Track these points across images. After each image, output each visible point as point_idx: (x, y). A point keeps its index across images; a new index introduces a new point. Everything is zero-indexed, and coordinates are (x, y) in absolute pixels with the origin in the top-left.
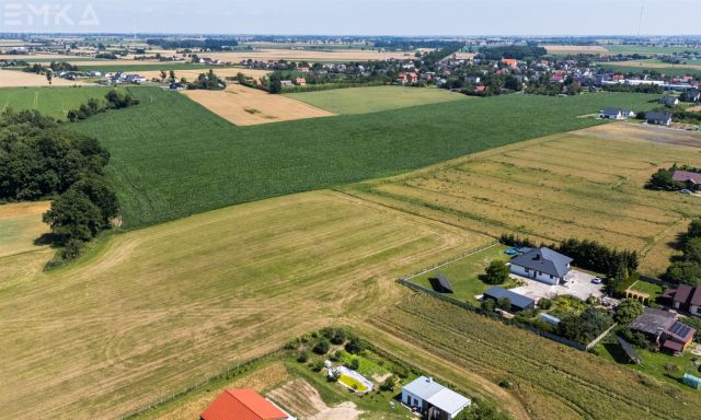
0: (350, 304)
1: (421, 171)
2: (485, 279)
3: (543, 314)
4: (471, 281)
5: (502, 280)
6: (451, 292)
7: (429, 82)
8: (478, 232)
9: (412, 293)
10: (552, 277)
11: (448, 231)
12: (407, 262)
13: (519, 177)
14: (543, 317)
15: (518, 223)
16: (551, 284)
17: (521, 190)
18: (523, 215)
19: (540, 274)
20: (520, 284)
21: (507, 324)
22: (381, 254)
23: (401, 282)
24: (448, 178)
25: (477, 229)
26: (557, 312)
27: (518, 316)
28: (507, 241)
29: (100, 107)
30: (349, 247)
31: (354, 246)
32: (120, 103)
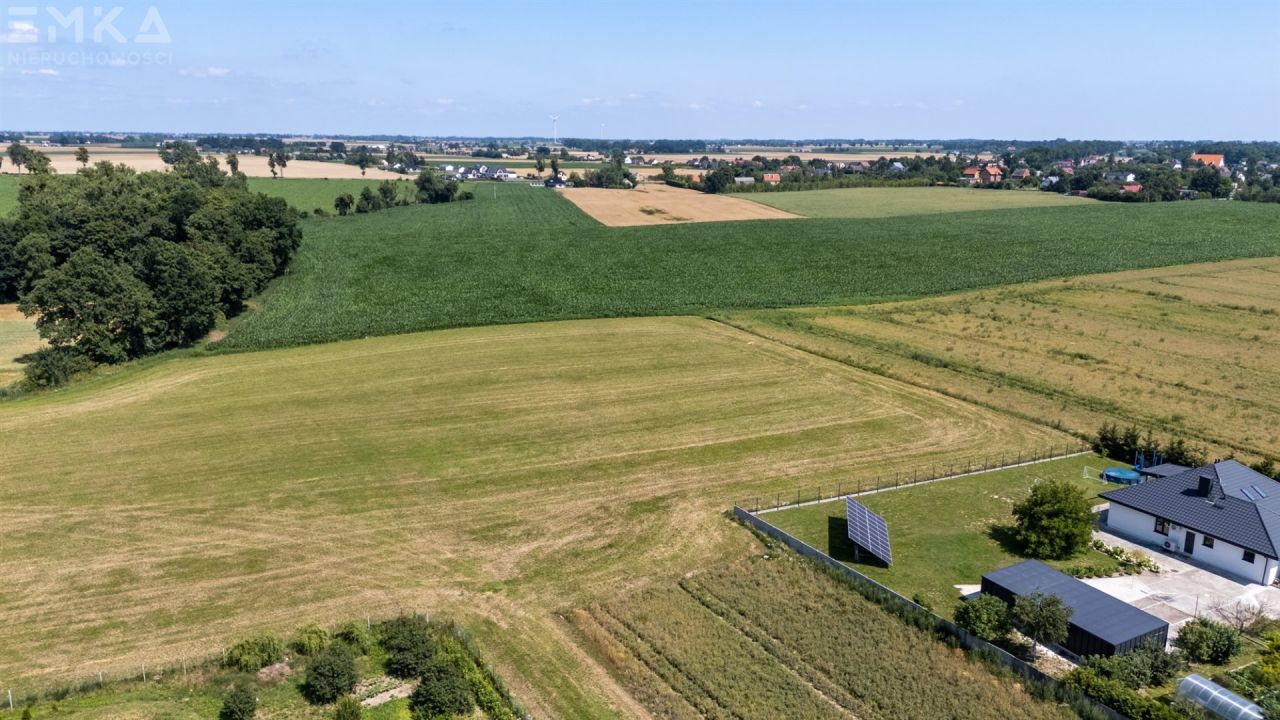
0: (550, 559)
1: (939, 299)
2: (1010, 541)
3: (1198, 680)
4: (962, 540)
5: (1068, 547)
6: (883, 564)
7: (1025, 182)
8: (1038, 421)
9: (754, 548)
10: (1249, 557)
11: (949, 412)
12: (792, 472)
13: (1194, 320)
14: (1195, 692)
15: (1163, 409)
16: (1244, 580)
17: (1187, 345)
18: (1186, 394)
19: (1208, 543)
20: (1128, 567)
21: (1039, 696)
22: (732, 446)
23: (739, 516)
24: (999, 313)
25: (1035, 413)
26: (1257, 678)
27: (1088, 673)
28: (1115, 447)
29: (400, 197)
30: (656, 423)
31: (671, 422)
32: (436, 193)
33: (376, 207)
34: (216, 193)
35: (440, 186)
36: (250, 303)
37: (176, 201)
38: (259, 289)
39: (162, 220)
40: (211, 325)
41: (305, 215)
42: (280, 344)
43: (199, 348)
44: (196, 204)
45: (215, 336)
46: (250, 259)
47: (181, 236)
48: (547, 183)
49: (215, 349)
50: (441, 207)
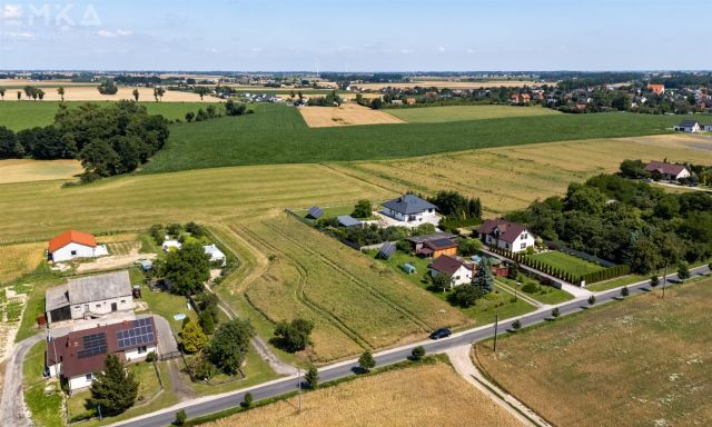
6: (315, 219)
9: (285, 217)
10: (403, 215)
16: (401, 221)
20: (377, 219)
23: (286, 211)
29: (217, 113)
30: (279, 193)
31: (284, 193)
32: (235, 111)
33: (206, 118)
34: (135, 116)
35: (236, 108)
36: (150, 159)
37: (119, 119)
38: (153, 154)
39: (115, 127)
40: (136, 167)
41: (171, 122)
42: (161, 172)
43: (133, 173)
44: (128, 121)
45: (138, 170)
46: (149, 142)
47: (123, 134)
48: (295, 104)
49: (139, 173)
50: (237, 117)
